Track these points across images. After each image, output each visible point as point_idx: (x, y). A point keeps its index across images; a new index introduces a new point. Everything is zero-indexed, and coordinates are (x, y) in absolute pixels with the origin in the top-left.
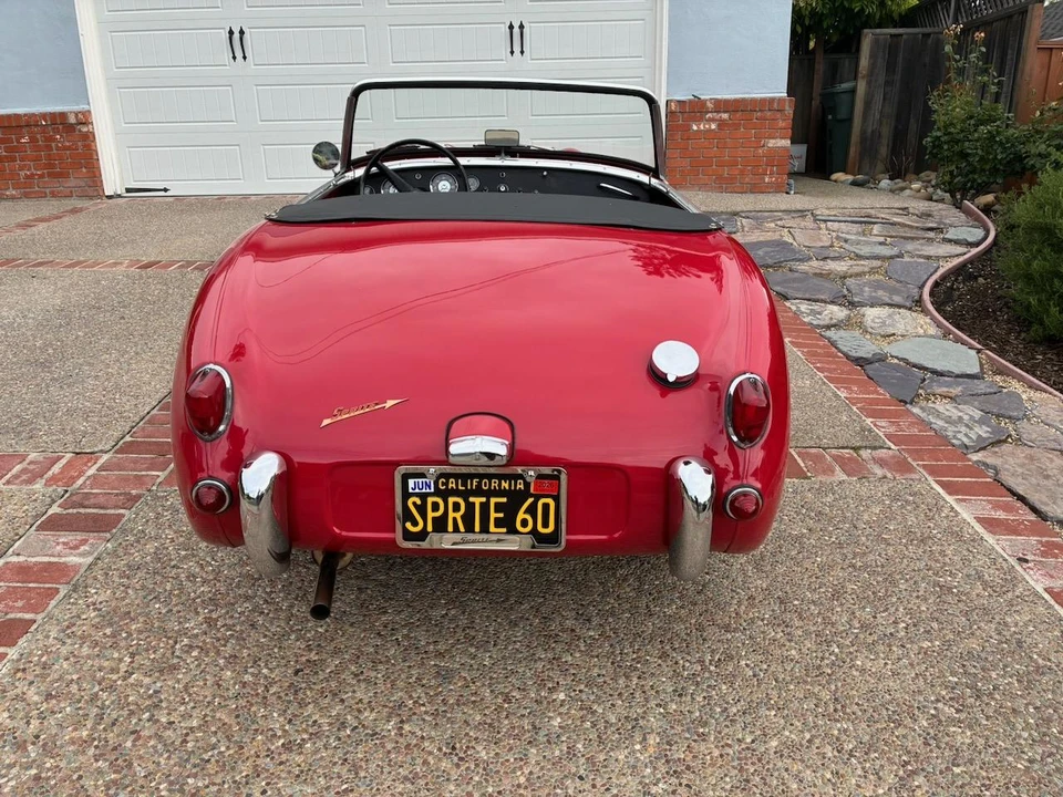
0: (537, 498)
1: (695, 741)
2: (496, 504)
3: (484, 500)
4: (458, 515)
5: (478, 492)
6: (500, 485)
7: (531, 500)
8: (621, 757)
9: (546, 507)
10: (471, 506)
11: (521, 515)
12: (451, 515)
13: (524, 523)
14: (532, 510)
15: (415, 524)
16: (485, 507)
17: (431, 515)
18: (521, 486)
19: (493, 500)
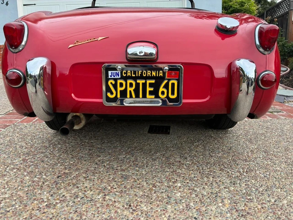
0: (169, 80)
1: (247, 202)
2: (150, 84)
3: (144, 81)
4: (132, 89)
5: (141, 77)
6: (151, 74)
7: (166, 81)
8: (213, 209)
9: (173, 85)
10: (137, 85)
11: (161, 89)
12: (129, 89)
13: (163, 93)
14: (166, 86)
15: (112, 93)
16: (144, 85)
17: (119, 89)
18: (161, 74)
19: (149, 82)
